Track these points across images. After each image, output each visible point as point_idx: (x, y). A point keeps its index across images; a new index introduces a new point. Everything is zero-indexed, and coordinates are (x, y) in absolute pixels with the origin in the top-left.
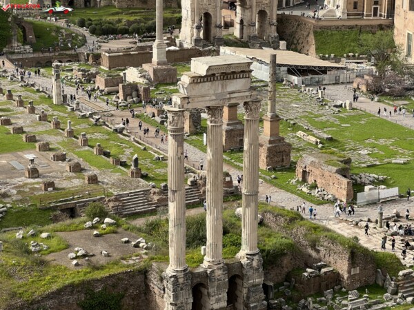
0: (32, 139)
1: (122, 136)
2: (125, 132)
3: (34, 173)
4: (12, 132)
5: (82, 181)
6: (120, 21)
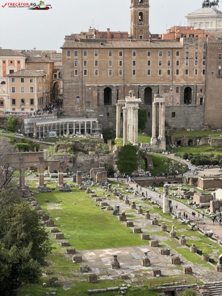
0: (147, 238)
1: (211, 240)
2: (213, 237)
3: (147, 262)
4: (134, 232)
5: (180, 271)
6: (212, 155)
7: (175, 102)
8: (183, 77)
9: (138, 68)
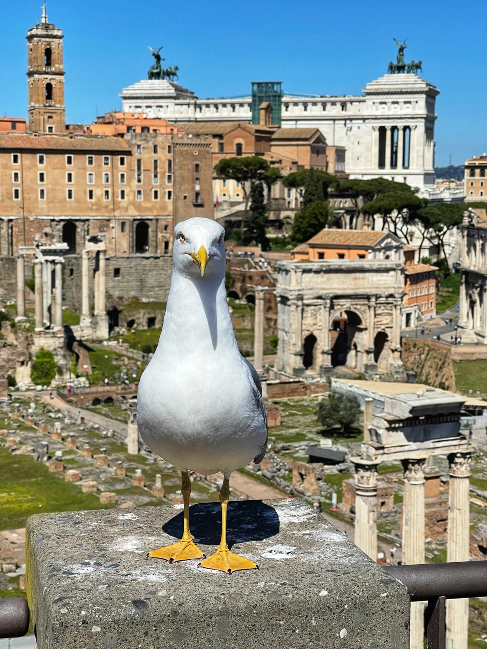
0: (111, 500)
4: (83, 490)
7: (119, 250)
8: (133, 203)
9: (50, 186)
